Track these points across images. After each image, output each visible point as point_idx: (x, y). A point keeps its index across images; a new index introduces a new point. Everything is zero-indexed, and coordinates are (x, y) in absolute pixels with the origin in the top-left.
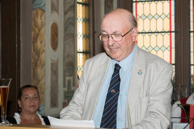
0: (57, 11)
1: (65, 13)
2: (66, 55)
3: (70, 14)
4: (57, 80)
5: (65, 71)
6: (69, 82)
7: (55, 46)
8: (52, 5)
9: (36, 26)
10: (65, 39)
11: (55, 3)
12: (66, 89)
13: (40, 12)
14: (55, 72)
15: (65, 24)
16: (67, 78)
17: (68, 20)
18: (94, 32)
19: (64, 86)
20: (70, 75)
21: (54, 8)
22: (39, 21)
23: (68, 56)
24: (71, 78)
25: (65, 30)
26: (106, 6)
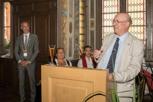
0: (72, 17)
1: (75, 18)
2: (75, 35)
3: (77, 19)
4: (71, 46)
5: (75, 42)
6: (76, 46)
7: (71, 31)
8: (70, 15)
9: (63, 23)
10: (75, 29)
11: (71, 14)
12: (75, 49)
13: (65, 18)
14: (71, 42)
15: (75, 22)
16: (75, 45)
17: (76, 21)
18: (86, 26)
19: (74, 48)
20: (77, 44)
21: (71, 16)
22: (65, 21)
23: (76, 36)
24: (77, 45)
25: (75, 25)
26: (91, 15)
